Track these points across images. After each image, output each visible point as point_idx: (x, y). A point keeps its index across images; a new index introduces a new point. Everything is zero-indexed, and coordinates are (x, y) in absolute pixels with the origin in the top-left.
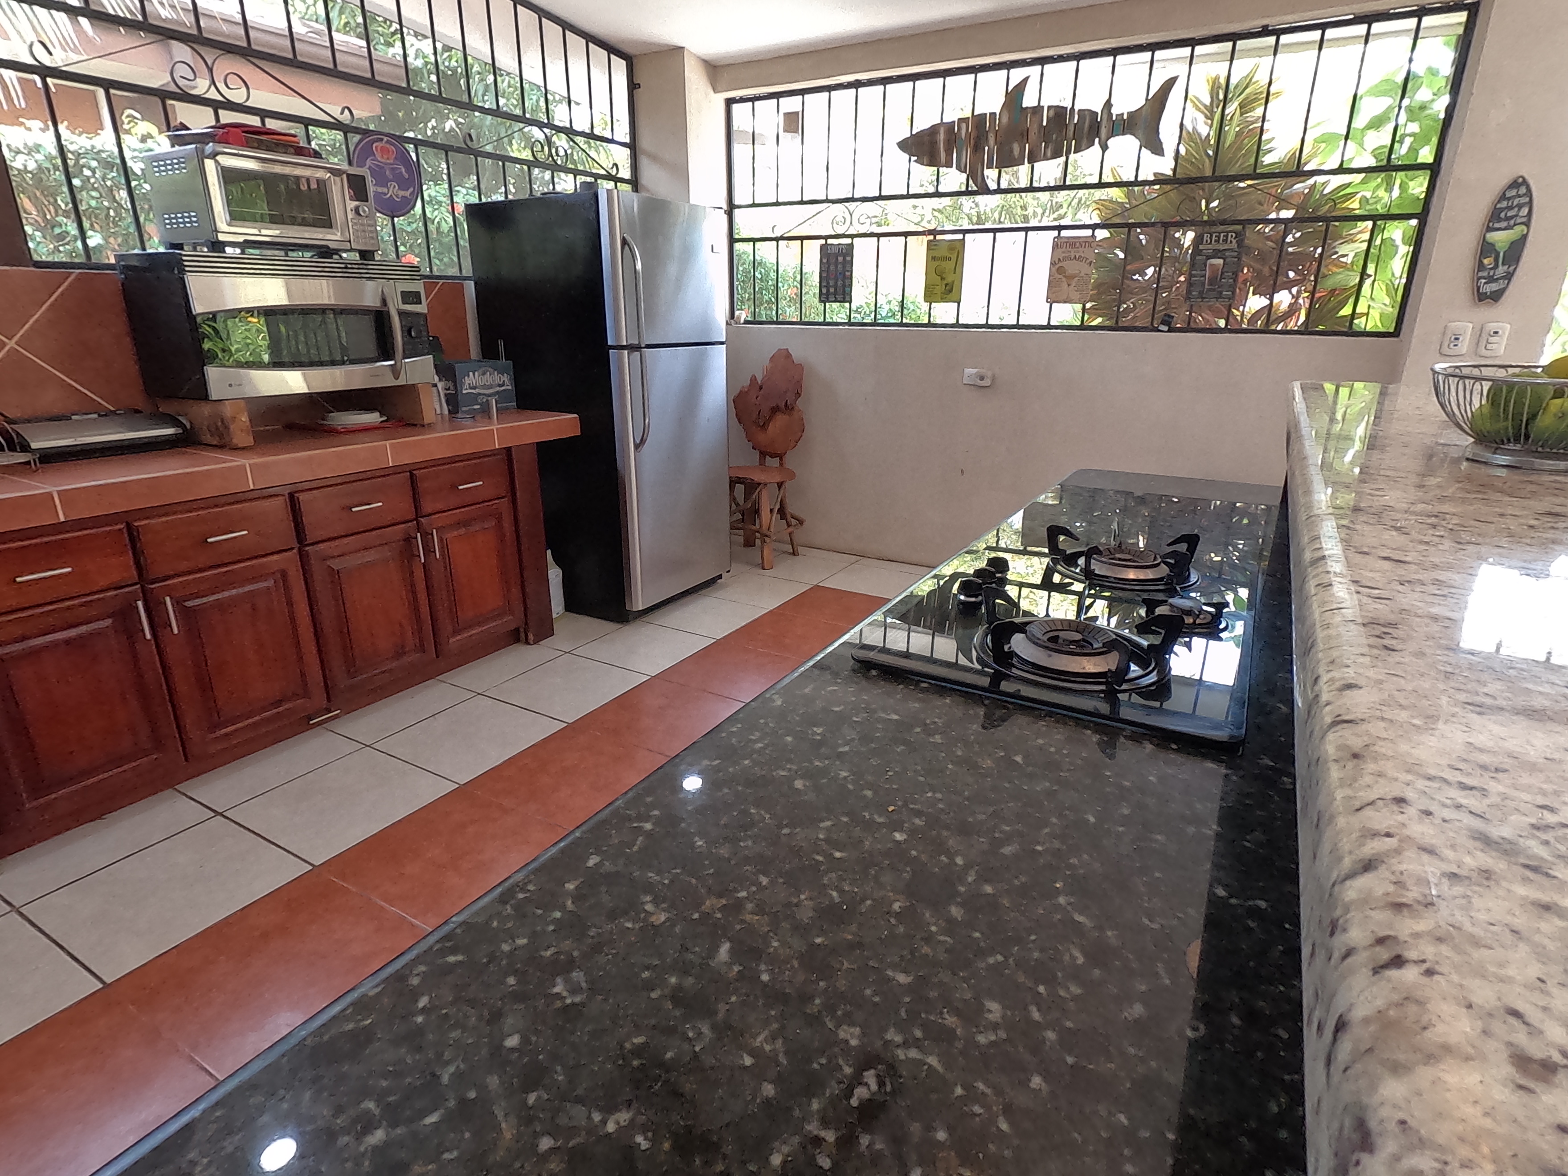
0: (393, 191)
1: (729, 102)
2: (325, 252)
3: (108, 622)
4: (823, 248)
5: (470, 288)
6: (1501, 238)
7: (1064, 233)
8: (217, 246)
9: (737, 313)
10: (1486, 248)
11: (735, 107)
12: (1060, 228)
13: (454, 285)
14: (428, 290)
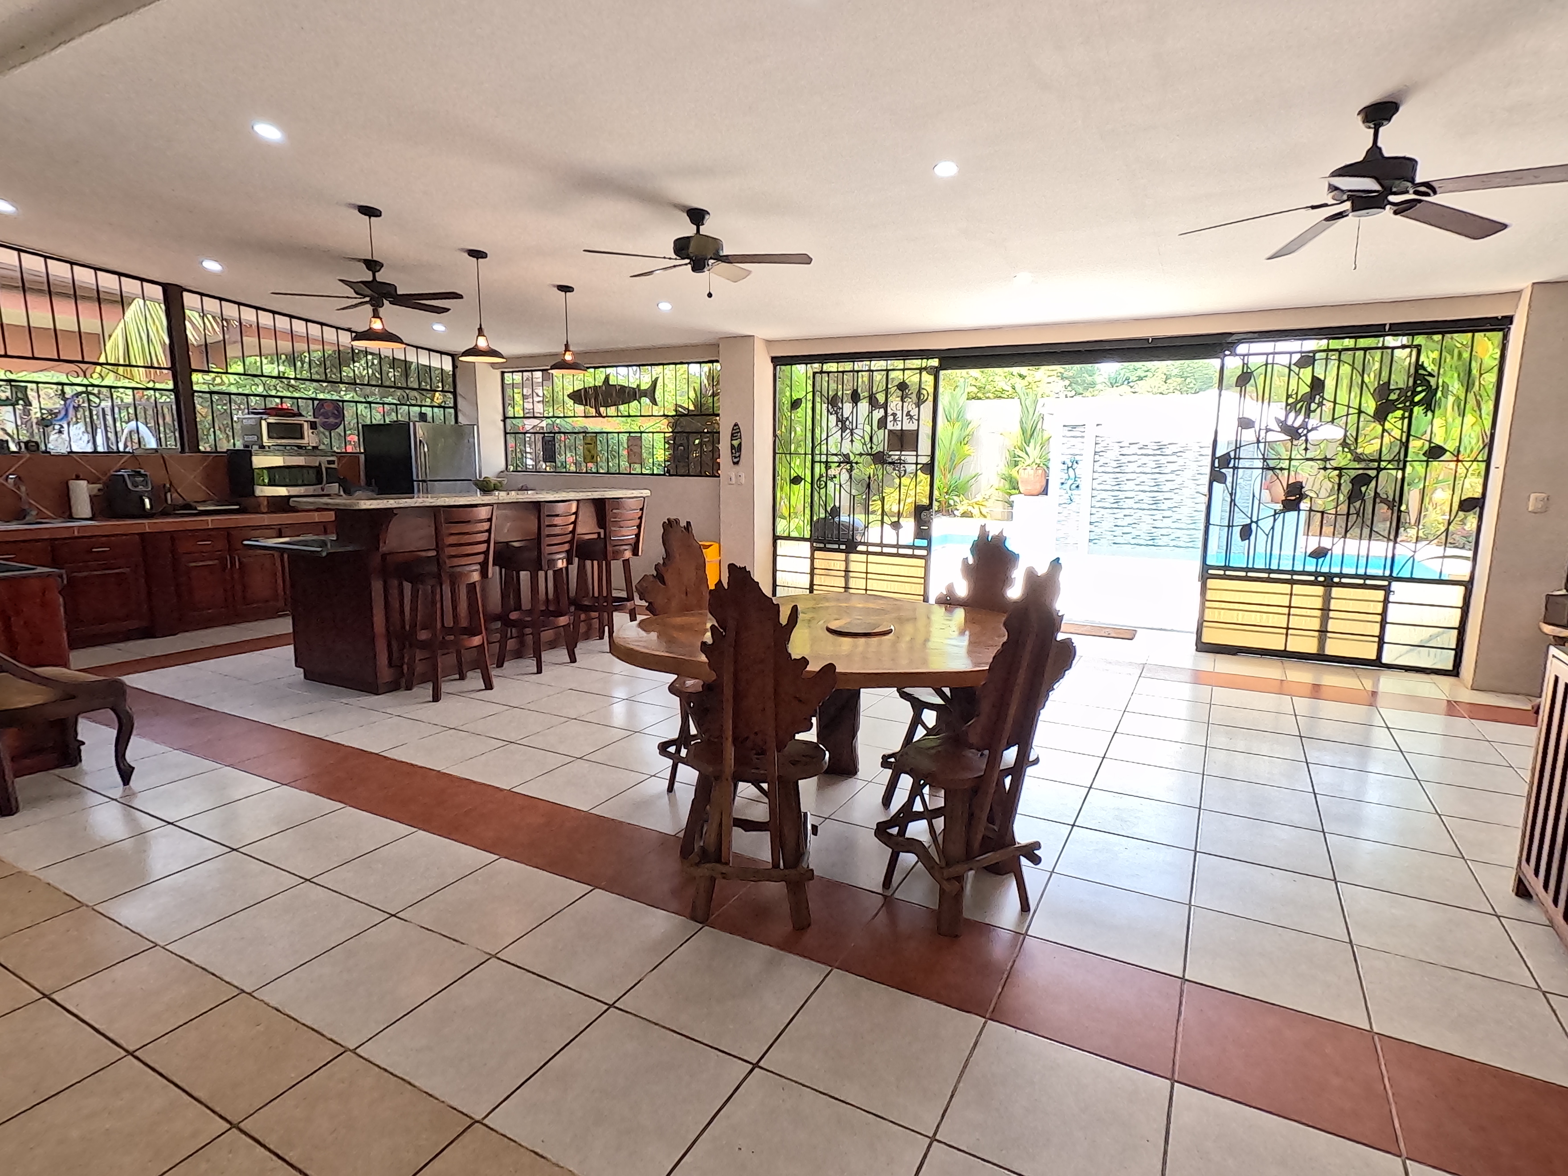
0: (332, 420)
1: (503, 373)
2: (300, 447)
3: (216, 562)
4: (543, 438)
5: (362, 457)
6: (736, 443)
7: (631, 435)
8: (262, 447)
9: (509, 467)
10: (732, 446)
11: (506, 375)
12: (630, 433)
13: (354, 456)
14: (339, 459)
